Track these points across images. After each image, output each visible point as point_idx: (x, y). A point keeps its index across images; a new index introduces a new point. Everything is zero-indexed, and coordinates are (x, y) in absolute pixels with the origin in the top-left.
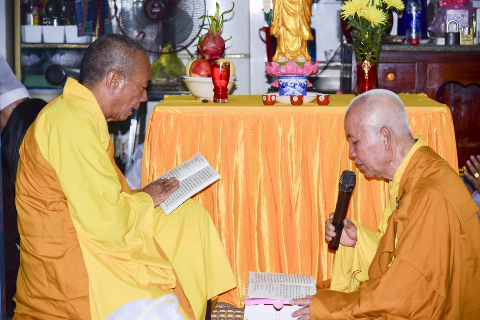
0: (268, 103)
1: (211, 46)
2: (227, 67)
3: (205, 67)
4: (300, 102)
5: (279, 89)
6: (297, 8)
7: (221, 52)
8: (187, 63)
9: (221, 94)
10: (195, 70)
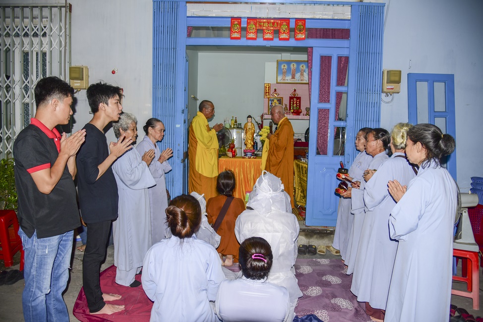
0: (243, 158)
1: (232, 146)
2: (235, 150)
3: (230, 150)
4: (250, 158)
5: (246, 155)
6: (250, 138)
7: (234, 147)
8: (227, 149)
9: (234, 156)
10: (228, 151)
